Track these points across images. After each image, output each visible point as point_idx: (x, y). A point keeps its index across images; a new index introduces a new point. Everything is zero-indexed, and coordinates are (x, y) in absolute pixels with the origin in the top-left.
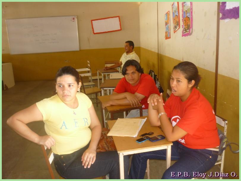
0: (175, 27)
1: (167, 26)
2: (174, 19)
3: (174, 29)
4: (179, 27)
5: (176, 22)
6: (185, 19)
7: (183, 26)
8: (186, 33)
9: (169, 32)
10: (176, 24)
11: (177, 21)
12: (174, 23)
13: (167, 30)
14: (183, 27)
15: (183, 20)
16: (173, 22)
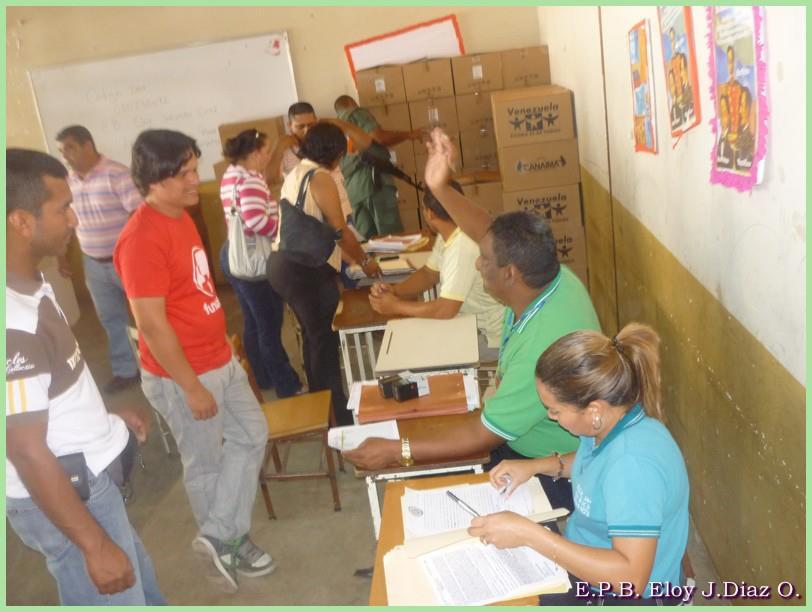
0: (678, 113)
1: (638, 90)
2: (670, 68)
3: (672, 119)
4: (694, 120)
5: (679, 85)
6: (723, 92)
7: (713, 122)
8: (733, 171)
9: (650, 124)
10: (680, 98)
11: (685, 82)
12: (673, 89)
13: (641, 108)
14: (715, 130)
15: (712, 90)
16: (668, 87)
